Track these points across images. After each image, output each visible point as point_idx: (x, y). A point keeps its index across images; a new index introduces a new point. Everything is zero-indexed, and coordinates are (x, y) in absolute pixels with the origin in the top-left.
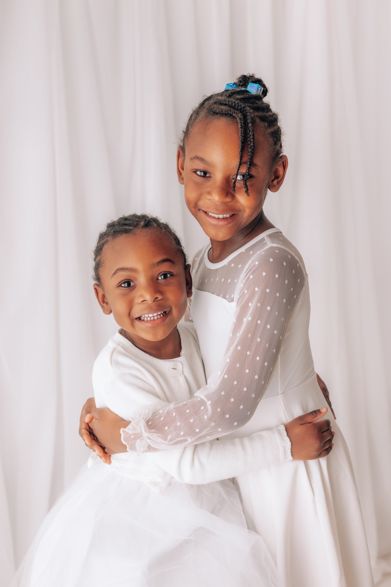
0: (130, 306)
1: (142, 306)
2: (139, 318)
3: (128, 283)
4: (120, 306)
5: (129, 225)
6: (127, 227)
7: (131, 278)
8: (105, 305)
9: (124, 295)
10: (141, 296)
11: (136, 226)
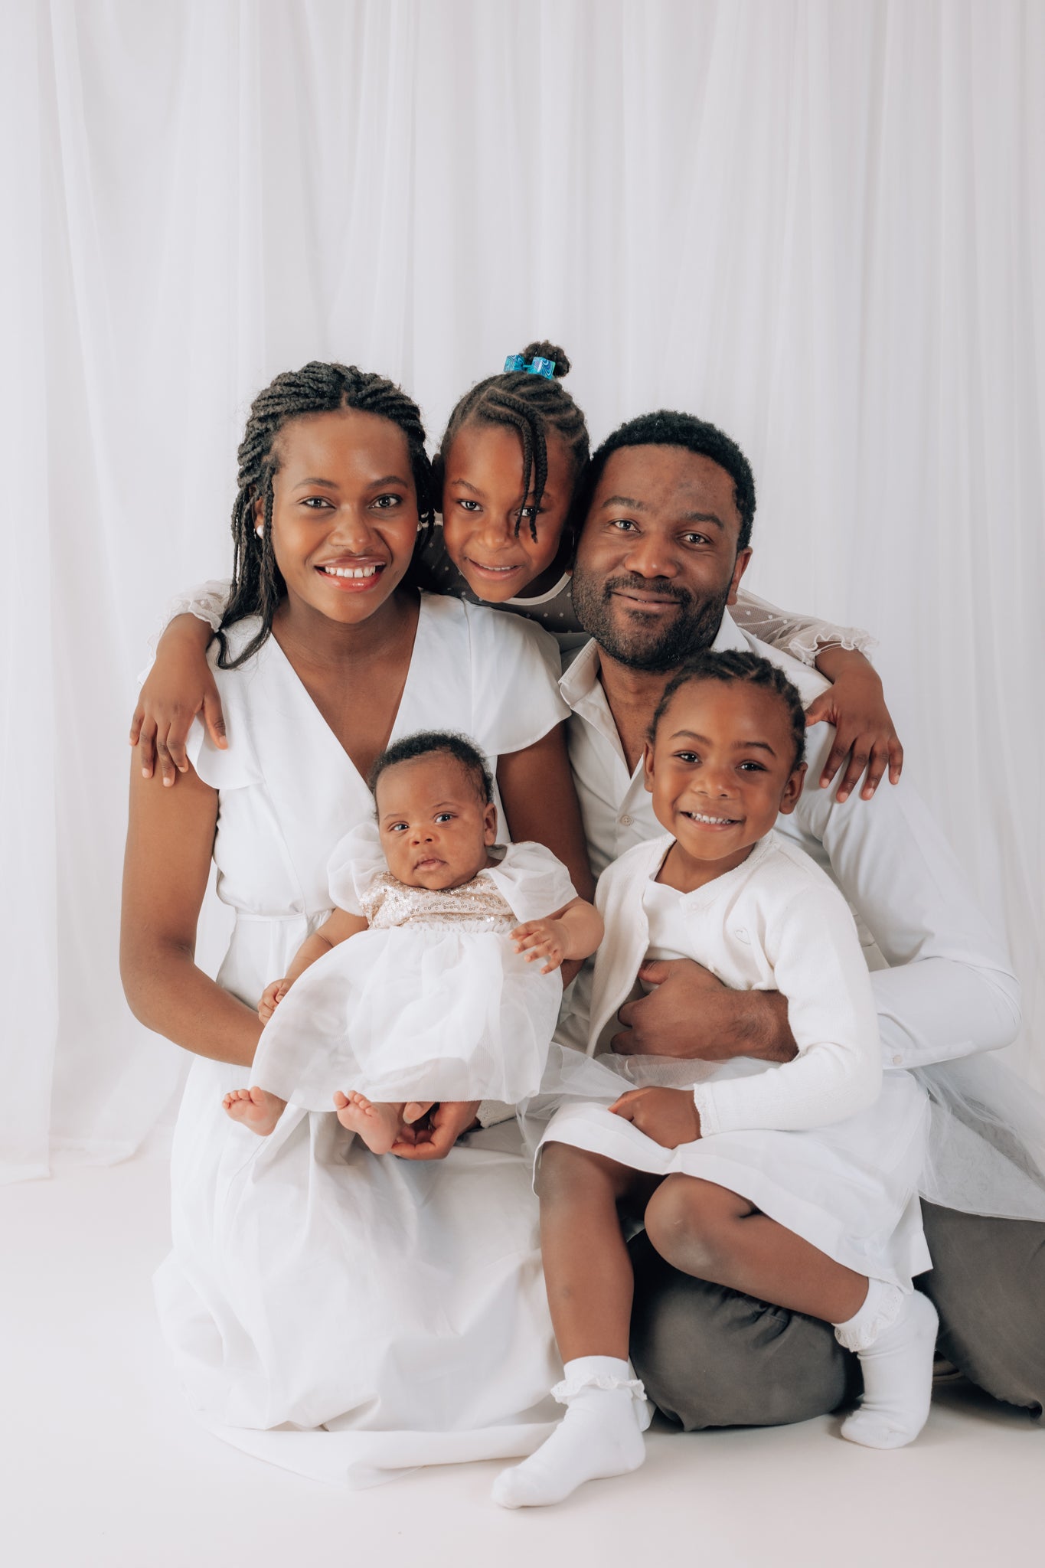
0: (681, 788)
1: (697, 798)
2: (689, 815)
3: (691, 758)
4: (666, 784)
5: (732, 668)
6: (727, 670)
7: (698, 751)
8: (650, 774)
9: (679, 770)
10: (702, 783)
11: (741, 673)
